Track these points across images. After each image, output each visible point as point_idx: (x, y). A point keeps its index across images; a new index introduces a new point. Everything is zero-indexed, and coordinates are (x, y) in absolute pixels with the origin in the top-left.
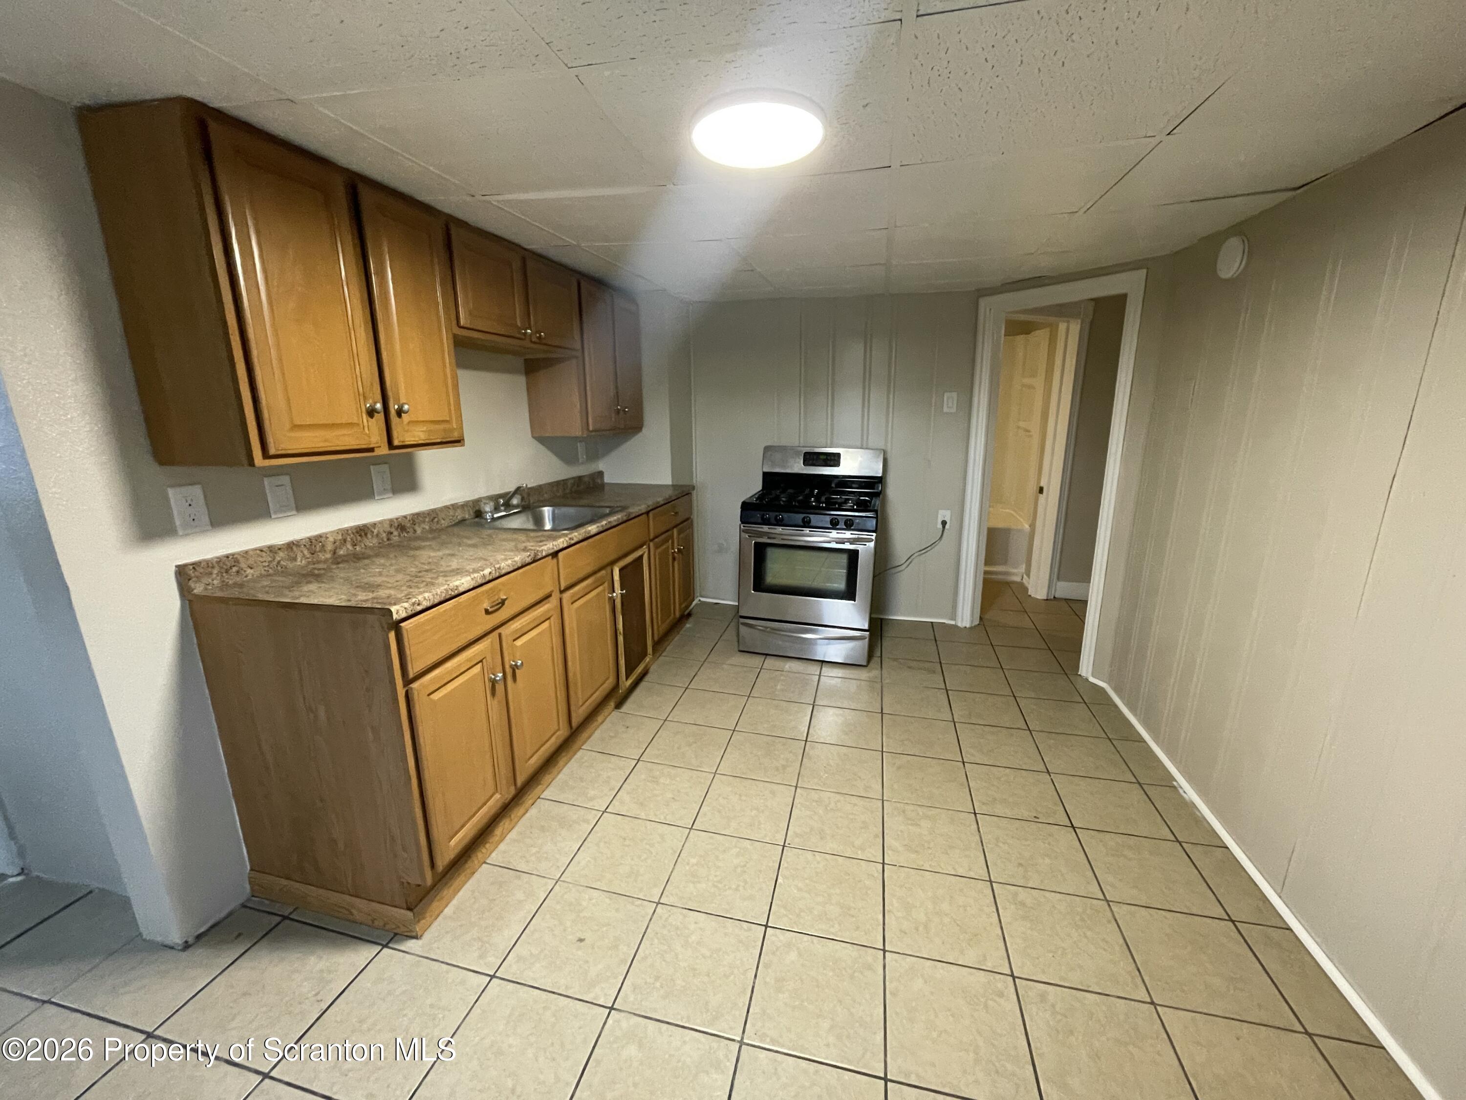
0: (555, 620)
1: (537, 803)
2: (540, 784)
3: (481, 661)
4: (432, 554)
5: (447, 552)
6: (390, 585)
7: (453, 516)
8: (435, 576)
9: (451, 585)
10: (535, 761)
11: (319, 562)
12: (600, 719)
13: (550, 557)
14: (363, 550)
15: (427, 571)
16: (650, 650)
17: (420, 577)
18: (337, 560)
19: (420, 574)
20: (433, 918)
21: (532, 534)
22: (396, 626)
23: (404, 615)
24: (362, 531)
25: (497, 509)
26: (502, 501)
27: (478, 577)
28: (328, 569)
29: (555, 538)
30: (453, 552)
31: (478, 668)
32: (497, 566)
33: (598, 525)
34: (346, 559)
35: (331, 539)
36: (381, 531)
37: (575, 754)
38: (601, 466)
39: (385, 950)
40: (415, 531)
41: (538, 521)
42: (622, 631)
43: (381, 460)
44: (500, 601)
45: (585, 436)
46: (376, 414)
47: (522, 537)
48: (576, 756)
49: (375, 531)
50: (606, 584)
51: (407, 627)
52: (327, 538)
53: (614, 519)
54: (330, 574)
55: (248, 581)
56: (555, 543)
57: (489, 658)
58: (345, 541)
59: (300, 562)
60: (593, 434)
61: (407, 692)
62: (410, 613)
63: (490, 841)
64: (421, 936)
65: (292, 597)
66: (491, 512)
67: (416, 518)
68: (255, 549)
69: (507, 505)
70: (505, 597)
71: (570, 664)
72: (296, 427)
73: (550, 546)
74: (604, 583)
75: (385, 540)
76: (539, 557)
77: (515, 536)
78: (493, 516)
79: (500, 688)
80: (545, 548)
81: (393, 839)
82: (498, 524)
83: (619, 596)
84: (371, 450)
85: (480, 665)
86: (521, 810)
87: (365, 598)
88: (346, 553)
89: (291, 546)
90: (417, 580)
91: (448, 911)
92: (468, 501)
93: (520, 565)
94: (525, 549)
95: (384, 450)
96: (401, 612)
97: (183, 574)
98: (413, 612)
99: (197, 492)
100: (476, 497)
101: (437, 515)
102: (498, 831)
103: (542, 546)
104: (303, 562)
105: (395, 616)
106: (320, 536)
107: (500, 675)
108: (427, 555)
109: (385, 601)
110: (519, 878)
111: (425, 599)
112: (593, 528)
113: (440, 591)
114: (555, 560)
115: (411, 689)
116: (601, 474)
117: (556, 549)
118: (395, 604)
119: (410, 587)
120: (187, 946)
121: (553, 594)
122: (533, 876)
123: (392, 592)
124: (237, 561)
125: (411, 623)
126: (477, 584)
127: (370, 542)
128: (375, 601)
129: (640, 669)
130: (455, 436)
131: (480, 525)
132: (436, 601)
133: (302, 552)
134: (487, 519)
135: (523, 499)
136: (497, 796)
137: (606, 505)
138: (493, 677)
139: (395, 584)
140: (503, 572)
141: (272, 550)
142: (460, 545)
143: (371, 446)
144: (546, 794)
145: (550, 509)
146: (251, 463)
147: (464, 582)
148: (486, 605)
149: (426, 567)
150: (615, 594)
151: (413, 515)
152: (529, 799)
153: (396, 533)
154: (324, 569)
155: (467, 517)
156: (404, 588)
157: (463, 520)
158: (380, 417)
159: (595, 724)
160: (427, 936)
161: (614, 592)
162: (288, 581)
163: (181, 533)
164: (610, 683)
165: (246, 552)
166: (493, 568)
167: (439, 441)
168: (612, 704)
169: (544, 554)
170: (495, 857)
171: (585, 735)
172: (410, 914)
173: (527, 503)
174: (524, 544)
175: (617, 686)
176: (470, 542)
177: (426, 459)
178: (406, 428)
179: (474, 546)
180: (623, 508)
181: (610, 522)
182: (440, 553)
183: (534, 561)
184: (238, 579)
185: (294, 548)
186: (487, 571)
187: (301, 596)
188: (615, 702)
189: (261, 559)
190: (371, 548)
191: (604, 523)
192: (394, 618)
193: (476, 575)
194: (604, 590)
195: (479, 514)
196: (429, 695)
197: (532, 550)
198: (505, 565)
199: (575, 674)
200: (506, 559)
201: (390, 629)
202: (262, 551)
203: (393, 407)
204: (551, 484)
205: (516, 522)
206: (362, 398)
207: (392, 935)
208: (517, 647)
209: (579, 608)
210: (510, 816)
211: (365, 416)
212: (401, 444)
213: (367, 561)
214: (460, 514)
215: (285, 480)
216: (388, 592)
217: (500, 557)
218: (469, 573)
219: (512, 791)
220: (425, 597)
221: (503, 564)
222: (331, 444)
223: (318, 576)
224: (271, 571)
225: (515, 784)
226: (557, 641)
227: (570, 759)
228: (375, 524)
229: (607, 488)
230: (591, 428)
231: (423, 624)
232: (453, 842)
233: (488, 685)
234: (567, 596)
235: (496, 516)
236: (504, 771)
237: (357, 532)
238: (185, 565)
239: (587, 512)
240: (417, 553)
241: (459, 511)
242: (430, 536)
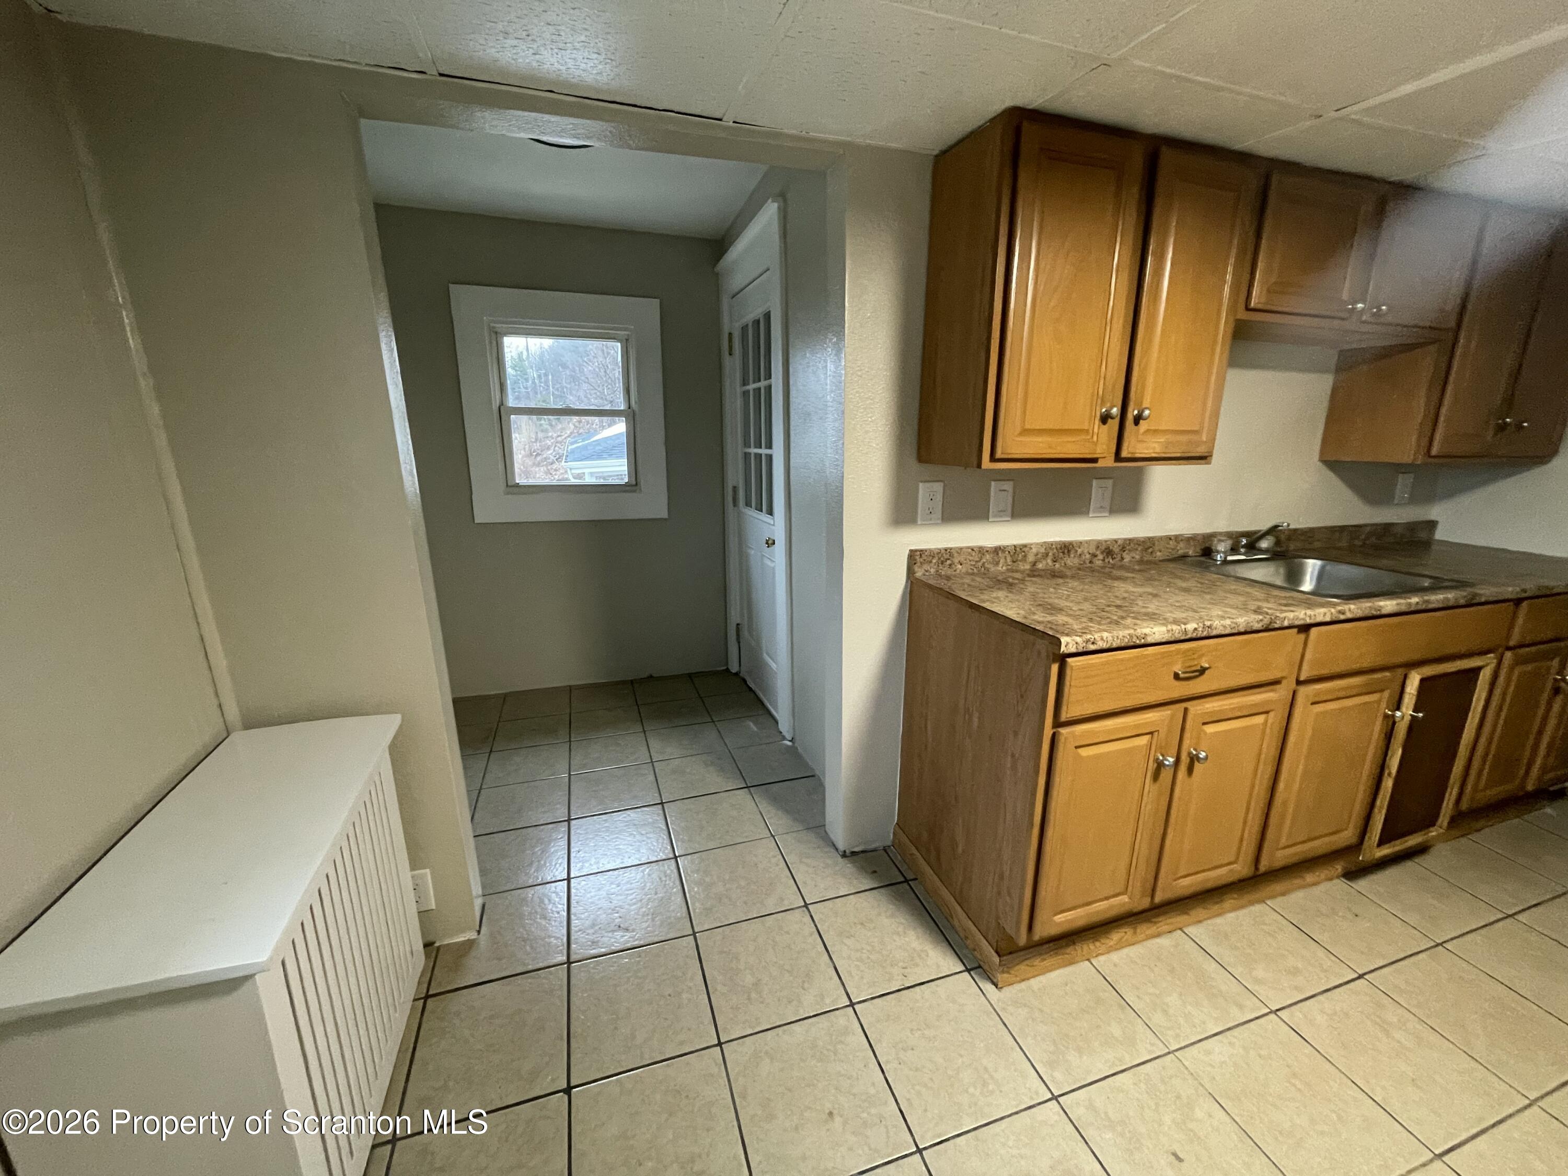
0: (1275, 720)
1: (1175, 933)
2: (1187, 913)
3: (1151, 733)
4: (1132, 589)
5: (1150, 590)
6: (1071, 612)
7: (1173, 549)
8: (1124, 614)
9: (1139, 631)
10: (1187, 885)
11: (1017, 571)
12: (1309, 878)
13: (1295, 630)
14: (1062, 569)
15: (1118, 607)
16: (1444, 819)
17: (1107, 612)
18: (1034, 573)
19: (1107, 609)
20: (1018, 979)
21: (1276, 592)
22: (1062, 659)
23: (1073, 649)
24: (1066, 548)
25: (1234, 550)
26: (1244, 541)
27: (1176, 631)
28: (1023, 581)
29: (1310, 605)
30: (1155, 592)
31: (1144, 740)
32: (1207, 623)
33: (1402, 601)
34: (1043, 573)
35: (1034, 550)
36: (1086, 551)
37: (1252, 903)
38: (1435, 512)
39: (966, 974)
40: (1122, 559)
41: (1294, 577)
42: (1394, 771)
43: (1104, 474)
44: (1199, 668)
45: (1419, 462)
46: (1110, 420)
47: (1256, 592)
48: (1252, 908)
49: (1079, 551)
50: (1386, 694)
51: (1073, 664)
52: (1031, 548)
53: (1437, 598)
54: (1022, 586)
55: (955, 576)
56: (1309, 612)
57: (1163, 734)
58: (1047, 555)
59: (1001, 568)
60: (1436, 460)
61: (1054, 735)
62: (1081, 650)
63: (1102, 941)
64: (1001, 988)
65: (981, 599)
66: (1224, 553)
67: (1128, 544)
68: (968, 548)
69: (1252, 547)
70: (1207, 665)
71: (1281, 786)
72: (1025, 432)
73: (1302, 615)
74: (1382, 691)
75: (1087, 562)
76: (1276, 626)
77: (1248, 590)
78: (1225, 558)
79: (1166, 775)
80: (1291, 615)
81: (1001, 877)
82: (1230, 569)
83: (1407, 719)
84: (1094, 460)
85: (1148, 737)
86: (1153, 929)
87: (1041, 619)
88: (1044, 568)
89: (997, 550)
90: (1100, 616)
91: (1035, 983)
92: (1198, 535)
93: (1243, 630)
94: (1257, 611)
95: (1108, 462)
96: (1070, 645)
97: (914, 557)
98: (1085, 650)
99: (938, 487)
100: (1208, 530)
101: (1154, 544)
102: (1116, 936)
103: (1286, 611)
104: (1004, 568)
105: (1063, 649)
106: (1025, 546)
107: (1171, 760)
108: (1123, 588)
109: (1059, 628)
110: (1123, 1009)
111: (1102, 639)
112: (1388, 605)
113: (1120, 635)
114: (1302, 636)
115: (1059, 732)
116: (1432, 525)
117: (1308, 621)
118: (1067, 635)
119: (1091, 620)
120: (844, 855)
121: (1284, 682)
122: (1139, 1020)
123: (1069, 620)
124: (951, 555)
125: (1079, 661)
126: (1173, 639)
127: (1072, 561)
128: (1049, 625)
129: (1413, 841)
130: (1201, 450)
131: (1204, 567)
132: (1115, 645)
133: (1005, 558)
134: (1216, 560)
135: (1278, 543)
136: (1125, 898)
137: (1427, 573)
138: (1161, 758)
139: (1077, 613)
140: (1214, 633)
141: (982, 551)
142: (1169, 585)
143: (1095, 456)
144: (1191, 930)
145: (1318, 563)
146: (979, 465)
147: (1157, 632)
148: (1178, 668)
149: (1118, 602)
150: (1398, 714)
151: (1125, 540)
152: (1164, 923)
153: (1101, 557)
154: (1018, 579)
155: (1191, 553)
156: (1084, 620)
157: (1184, 556)
158: (1114, 424)
159: (1297, 881)
160: (1008, 992)
161: (1398, 708)
162: (986, 582)
163: (919, 522)
164: (1348, 836)
165: (961, 549)
166: (1201, 625)
167: (1179, 455)
168: (1339, 868)
169: (1286, 623)
170: (1101, 961)
171: (1278, 887)
172: (996, 959)
173: (1282, 549)
174: (1260, 604)
175: (1357, 847)
176: (1184, 585)
177: (1158, 475)
178: (1140, 437)
179: (1187, 590)
180: (1460, 584)
181: (1428, 602)
182: (1140, 590)
183: (1267, 629)
184: (950, 572)
185: (1000, 552)
186: (1191, 626)
187: (988, 601)
188: (1344, 868)
189: (971, 558)
190: (1070, 568)
191: (1415, 600)
192: (1062, 650)
193: (1175, 627)
194: (1379, 702)
195: (1208, 552)
196: (1076, 747)
197: (1267, 614)
198: (1220, 625)
199: (1285, 803)
200: (1223, 618)
201: (1054, 661)
202: (973, 550)
203: (1133, 412)
204: (1332, 530)
205: (1261, 572)
206: (1099, 401)
207: (976, 965)
208: (1205, 733)
209: (1324, 713)
210: (1135, 928)
211: (1097, 422)
212: (1129, 456)
213: (1060, 581)
214: (1182, 549)
215: (1008, 486)
216: (1066, 619)
217: (1216, 611)
218: (1166, 622)
219: (1145, 903)
220: (1105, 637)
221: (1217, 622)
222: (1055, 451)
223: (1011, 585)
224: (975, 570)
225: (1153, 896)
226: (1269, 749)
227: (1242, 907)
228: (1081, 543)
229: (1434, 547)
230: (1434, 451)
231: (1092, 665)
232: (1059, 918)
233: (1152, 766)
234: (1305, 692)
235: (1230, 558)
236: (1142, 871)
237: (1061, 548)
238: (916, 551)
239: (1388, 579)
240: (1116, 584)
241: (1182, 545)
242: (1137, 567)
